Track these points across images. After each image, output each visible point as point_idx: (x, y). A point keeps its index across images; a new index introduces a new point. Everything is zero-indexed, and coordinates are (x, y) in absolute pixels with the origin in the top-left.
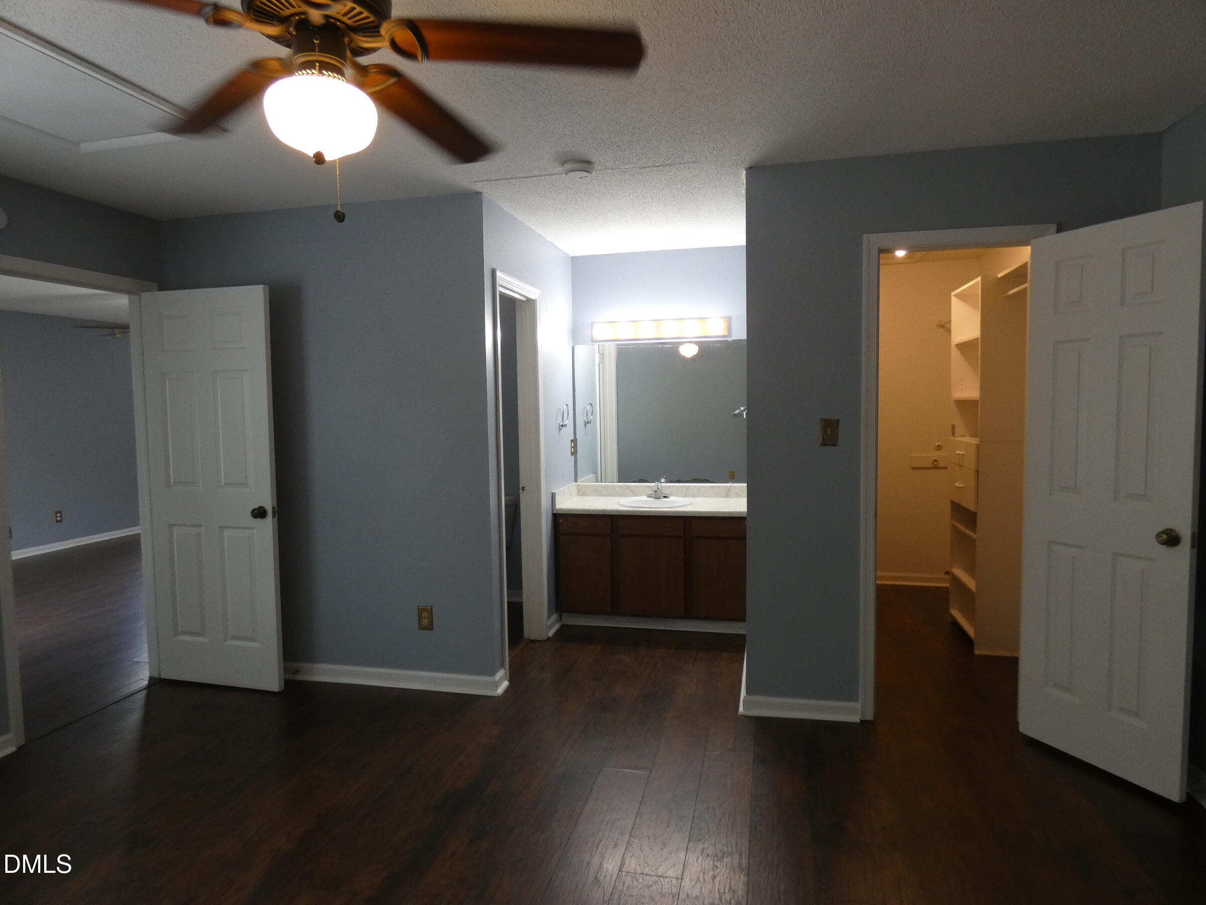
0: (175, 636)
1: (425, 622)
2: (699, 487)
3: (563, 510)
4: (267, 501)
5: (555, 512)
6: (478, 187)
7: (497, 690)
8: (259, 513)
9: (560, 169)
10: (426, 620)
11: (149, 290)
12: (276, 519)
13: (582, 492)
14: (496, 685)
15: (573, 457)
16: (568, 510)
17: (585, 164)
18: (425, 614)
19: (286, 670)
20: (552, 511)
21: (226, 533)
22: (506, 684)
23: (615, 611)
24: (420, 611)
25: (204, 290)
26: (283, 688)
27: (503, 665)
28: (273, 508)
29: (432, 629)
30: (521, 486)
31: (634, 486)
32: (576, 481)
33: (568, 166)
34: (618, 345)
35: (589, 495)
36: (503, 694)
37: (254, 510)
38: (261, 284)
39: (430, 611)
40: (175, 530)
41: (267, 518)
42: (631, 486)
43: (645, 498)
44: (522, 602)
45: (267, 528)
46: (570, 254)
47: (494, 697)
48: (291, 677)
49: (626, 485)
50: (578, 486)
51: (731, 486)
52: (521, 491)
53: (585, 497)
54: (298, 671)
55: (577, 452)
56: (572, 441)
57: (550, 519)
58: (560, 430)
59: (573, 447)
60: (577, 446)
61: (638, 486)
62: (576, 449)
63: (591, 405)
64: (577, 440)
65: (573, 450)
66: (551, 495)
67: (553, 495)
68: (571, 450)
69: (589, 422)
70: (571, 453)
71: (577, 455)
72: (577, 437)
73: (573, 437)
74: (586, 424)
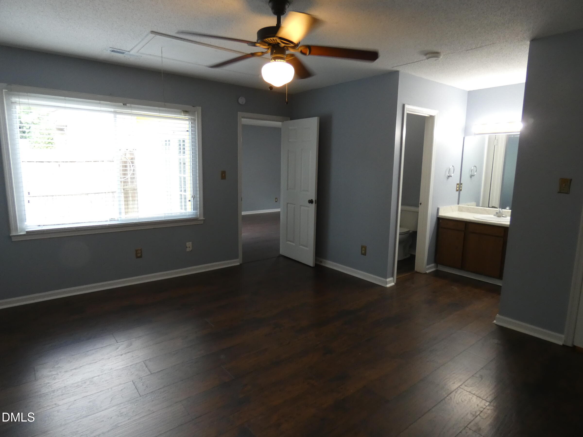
0: (287, 241)
1: (363, 252)
3: (442, 216)
4: (314, 198)
5: (438, 217)
6: (395, 69)
7: (387, 285)
8: (311, 202)
9: (425, 57)
10: (364, 251)
11: (287, 120)
12: (316, 204)
13: (460, 210)
14: (386, 283)
15: (458, 192)
16: (445, 216)
17: (435, 54)
18: (363, 249)
19: (316, 260)
20: (437, 216)
21: (302, 208)
22: (393, 284)
23: (462, 268)
24: (362, 247)
25: (303, 119)
26: (314, 266)
27: (393, 276)
28: (315, 200)
29: (365, 255)
30: (420, 203)
31: (488, 209)
32: (458, 204)
33: (428, 56)
34: (507, 135)
35: (464, 212)
36: (389, 287)
37: (309, 200)
38: (316, 116)
39: (365, 248)
40: (289, 205)
41: (313, 204)
42: (487, 209)
43: (492, 216)
44: (415, 255)
45: (313, 207)
47: (385, 287)
48: (318, 263)
49: (484, 209)
50: (459, 206)
52: (419, 205)
54: (321, 262)
55: (461, 190)
56: (458, 184)
57: (435, 220)
58: (448, 178)
59: (458, 187)
60: (462, 187)
61: (491, 210)
62: (461, 189)
63: (475, 167)
64: (462, 184)
65: (458, 189)
66: (437, 209)
67: (438, 209)
68: (457, 189)
69: (474, 175)
70: (455, 190)
71: (461, 192)
72: (461, 183)
73: (459, 183)
74: (471, 176)
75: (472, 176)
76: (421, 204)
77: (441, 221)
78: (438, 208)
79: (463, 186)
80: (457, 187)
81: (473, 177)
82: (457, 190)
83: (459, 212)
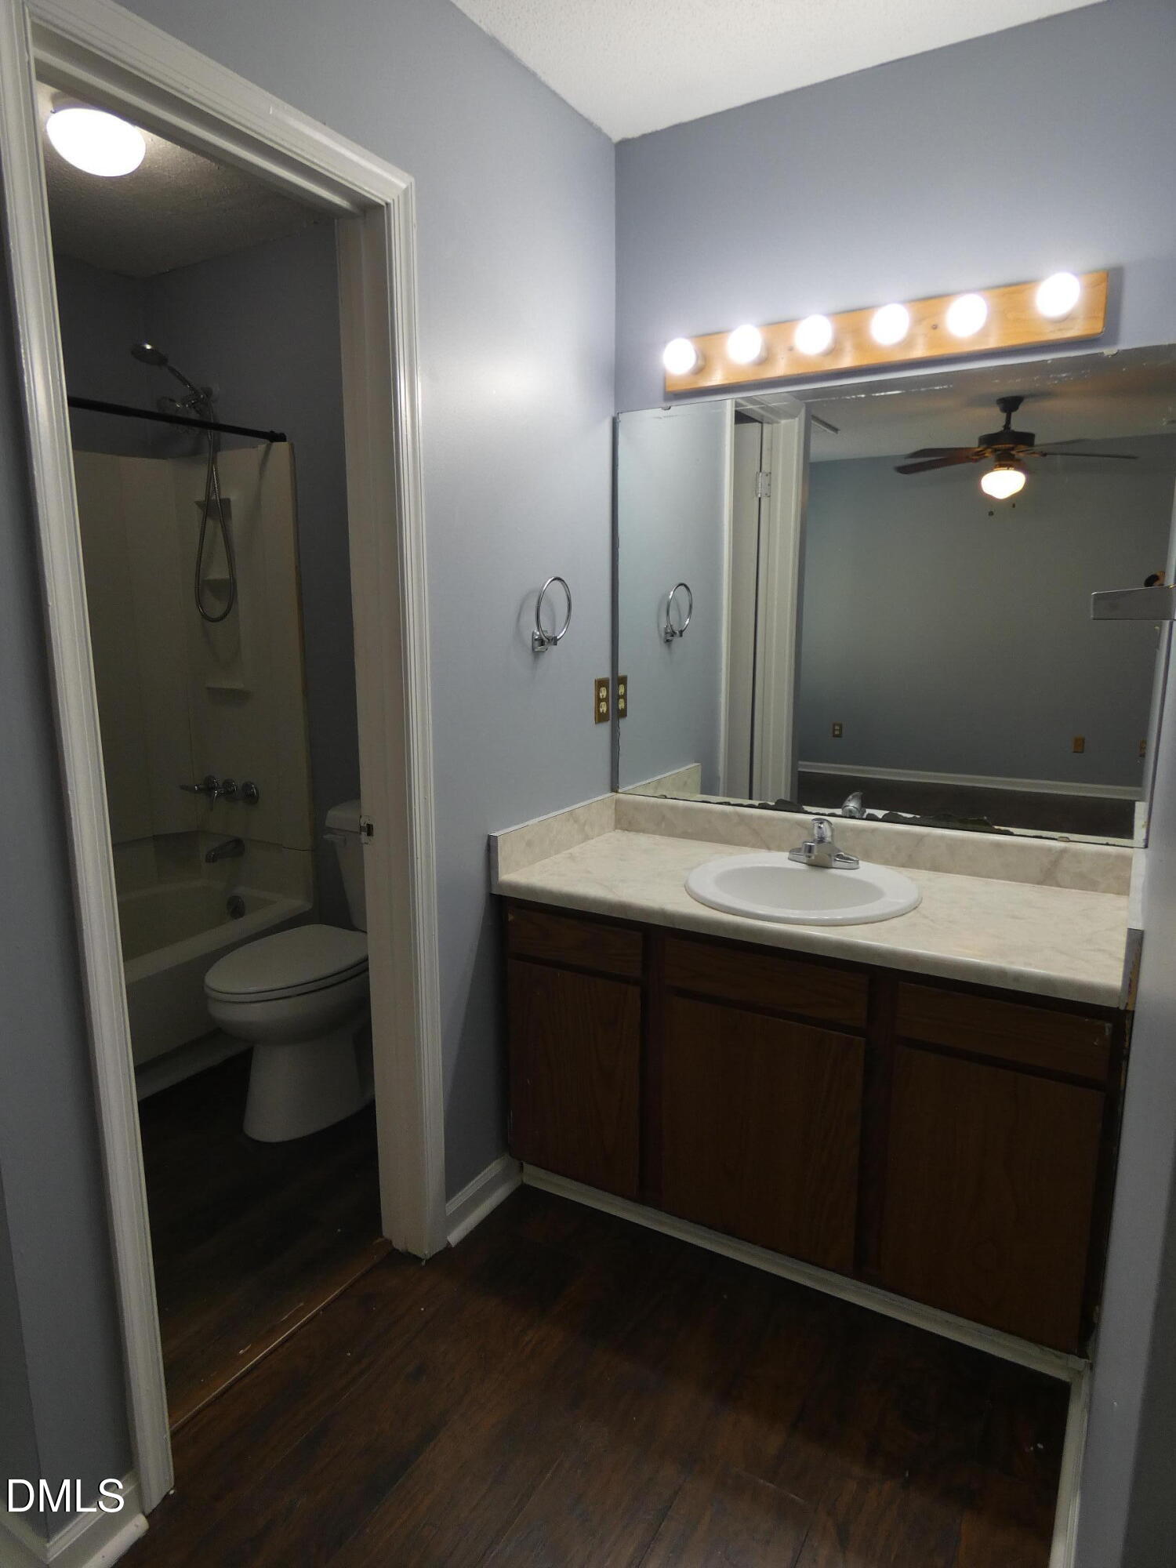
2: (953, 839)
3: (517, 888)
5: (495, 890)
15: (605, 728)
20: (488, 887)
30: (364, 824)
31: (760, 818)
32: (614, 789)
35: (644, 831)
42: (751, 817)
46: (606, 129)
50: (618, 802)
51: (1064, 851)
53: (631, 835)
55: (623, 713)
56: (600, 684)
57: (473, 913)
58: (536, 654)
59: (606, 700)
60: (624, 697)
61: (772, 819)
62: (621, 705)
63: (682, 587)
64: (623, 681)
65: (603, 708)
66: (486, 841)
67: (491, 847)
68: (598, 706)
69: (681, 632)
70: (592, 716)
71: (623, 723)
72: (621, 673)
73: (605, 673)
74: (671, 636)
75: (673, 634)
76: (369, 830)
77: (511, 918)
78: (490, 837)
79: (634, 691)
80: (599, 700)
81: (676, 640)
82: (601, 718)
83: (619, 834)
